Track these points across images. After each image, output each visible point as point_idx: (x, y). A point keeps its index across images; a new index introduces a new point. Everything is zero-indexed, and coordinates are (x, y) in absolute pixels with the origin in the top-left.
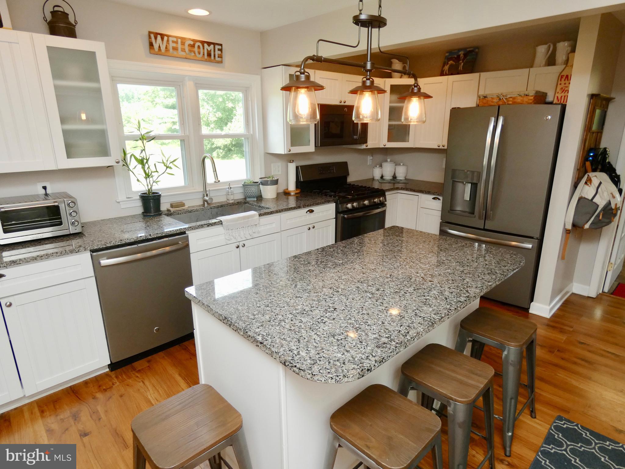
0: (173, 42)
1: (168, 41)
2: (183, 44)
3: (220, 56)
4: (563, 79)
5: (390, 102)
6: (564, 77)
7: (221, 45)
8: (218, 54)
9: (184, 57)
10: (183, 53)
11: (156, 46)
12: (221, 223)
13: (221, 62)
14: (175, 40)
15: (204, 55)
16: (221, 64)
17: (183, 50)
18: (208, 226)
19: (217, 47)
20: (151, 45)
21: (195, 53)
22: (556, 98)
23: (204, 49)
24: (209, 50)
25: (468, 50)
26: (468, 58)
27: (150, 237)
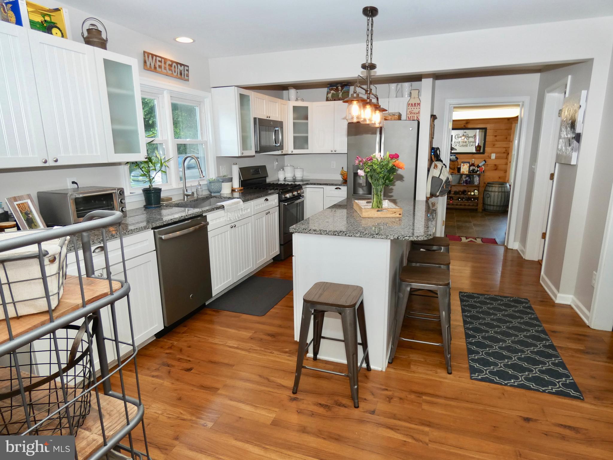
0: (159, 61)
1: (156, 60)
2: (165, 63)
3: (188, 76)
4: (410, 106)
5: (294, 119)
6: (410, 105)
7: (188, 66)
8: (186, 74)
9: (166, 74)
10: (165, 71)
11: (148, 64)
12: (223, 207)
13: (188, 80)
14: (160, 59)
15: (178, 73)
16: (187, 82)
17: (165, 68)
18: (217, 209)
19: (186, 68)
20: (145, 62)
21: (172, 71)
22: (407, 117)
23: (178, 69)
24: (181, 70)
25: (343, 84)
26: (344, 89)
27: (187, 218)
